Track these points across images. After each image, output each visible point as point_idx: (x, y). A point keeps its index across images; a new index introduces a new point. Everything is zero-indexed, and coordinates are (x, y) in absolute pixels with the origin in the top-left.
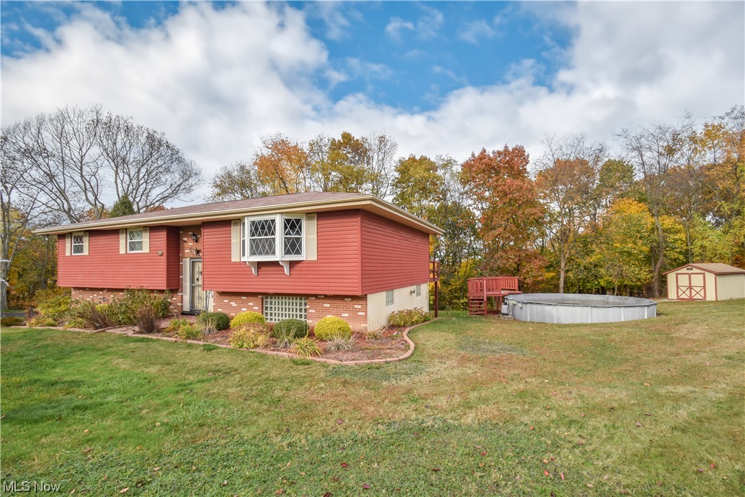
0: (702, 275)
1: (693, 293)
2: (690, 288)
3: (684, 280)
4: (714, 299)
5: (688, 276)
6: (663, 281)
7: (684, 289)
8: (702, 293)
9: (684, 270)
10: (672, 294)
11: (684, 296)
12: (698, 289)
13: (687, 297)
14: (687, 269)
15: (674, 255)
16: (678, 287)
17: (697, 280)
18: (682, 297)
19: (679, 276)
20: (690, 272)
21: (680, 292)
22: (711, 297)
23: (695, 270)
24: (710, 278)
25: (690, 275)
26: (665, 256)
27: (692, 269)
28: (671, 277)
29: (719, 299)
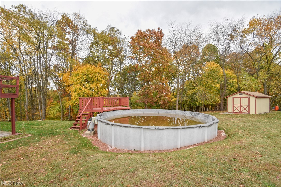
0: (248, 98)
1: (242, 109)
2: (241, 106)
3: (237, 101)
4: (254, 113)
5: (239, 99)
6: (226, 102)
7: (237, 106)
8: (247, 109)
9: (237, 95)
10: (230, 109)
11: (237, 111)
12: (245, 107)
13: (238, 111)
14: (240, 94)
15: (232, 89)
16: (233, 105)
17: (245, 101)
18: (236, 111)
19: (234, 98)
20: (241, 96)
21: (235, 108)
22: (252, 112)
23: (244, 95)
24: (253, 100)
25: (240, 98)
26: (227, 89)
27: (242, 94)
28: (230, 99)
29: (257, 113)
